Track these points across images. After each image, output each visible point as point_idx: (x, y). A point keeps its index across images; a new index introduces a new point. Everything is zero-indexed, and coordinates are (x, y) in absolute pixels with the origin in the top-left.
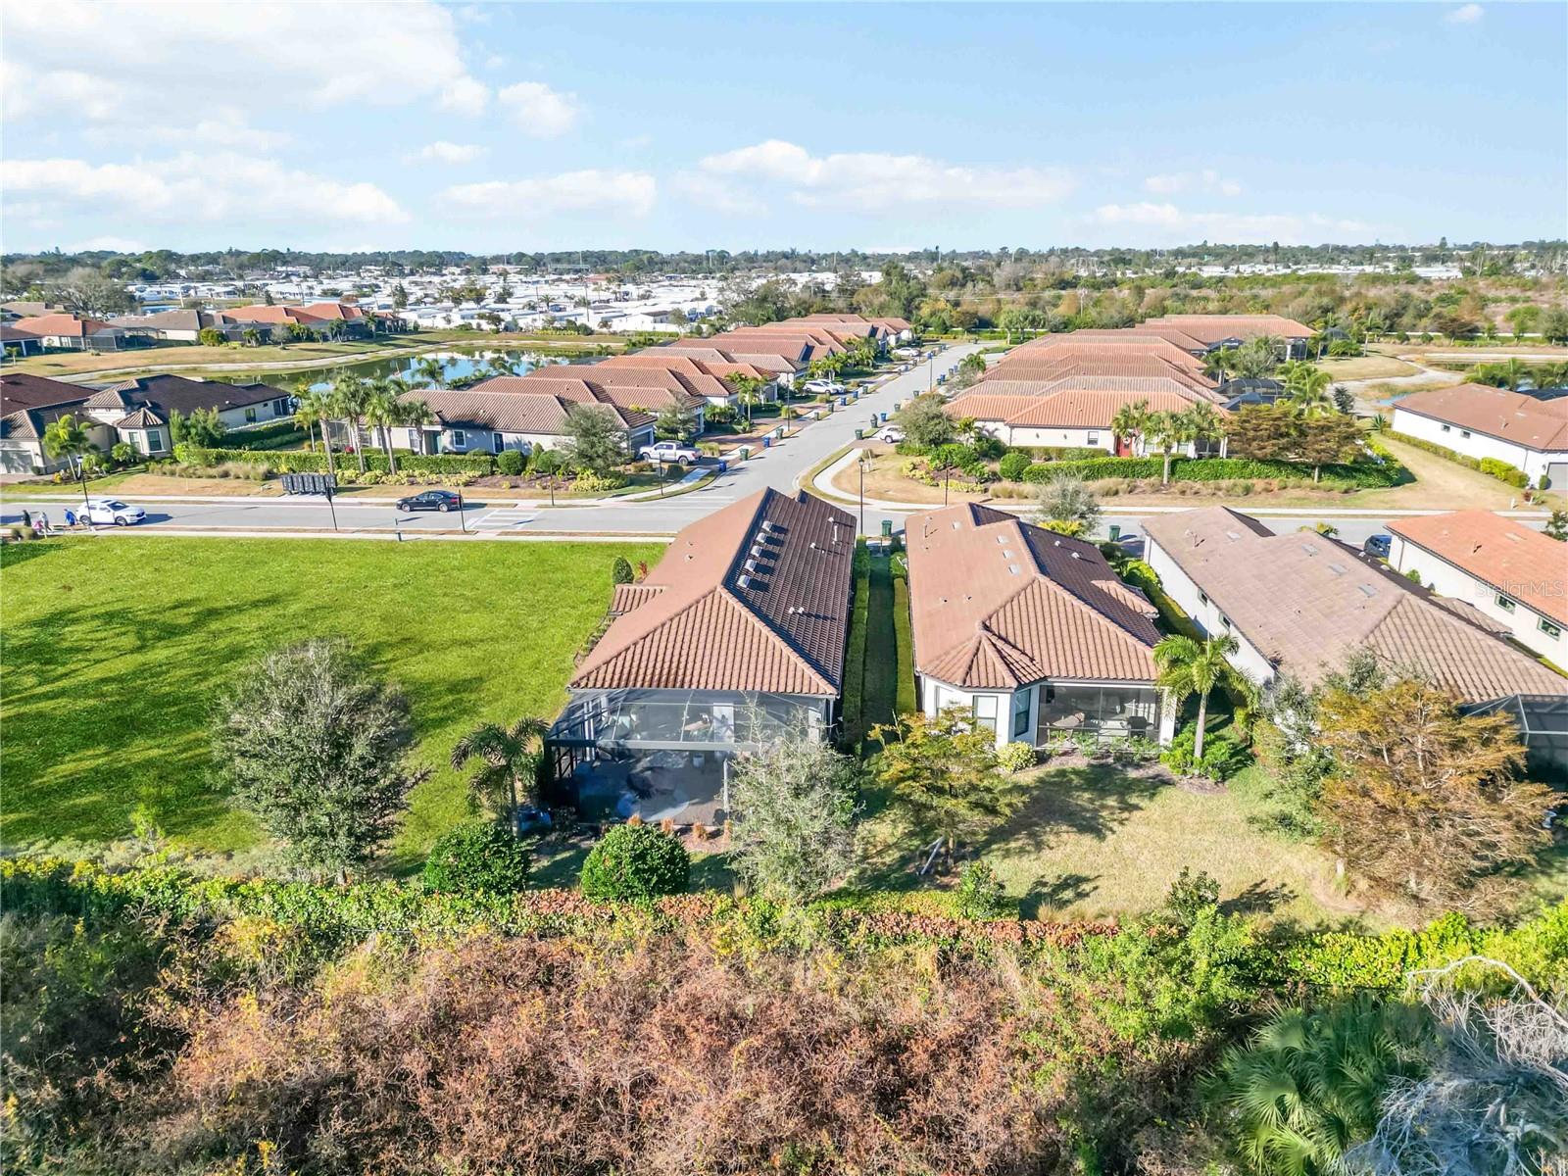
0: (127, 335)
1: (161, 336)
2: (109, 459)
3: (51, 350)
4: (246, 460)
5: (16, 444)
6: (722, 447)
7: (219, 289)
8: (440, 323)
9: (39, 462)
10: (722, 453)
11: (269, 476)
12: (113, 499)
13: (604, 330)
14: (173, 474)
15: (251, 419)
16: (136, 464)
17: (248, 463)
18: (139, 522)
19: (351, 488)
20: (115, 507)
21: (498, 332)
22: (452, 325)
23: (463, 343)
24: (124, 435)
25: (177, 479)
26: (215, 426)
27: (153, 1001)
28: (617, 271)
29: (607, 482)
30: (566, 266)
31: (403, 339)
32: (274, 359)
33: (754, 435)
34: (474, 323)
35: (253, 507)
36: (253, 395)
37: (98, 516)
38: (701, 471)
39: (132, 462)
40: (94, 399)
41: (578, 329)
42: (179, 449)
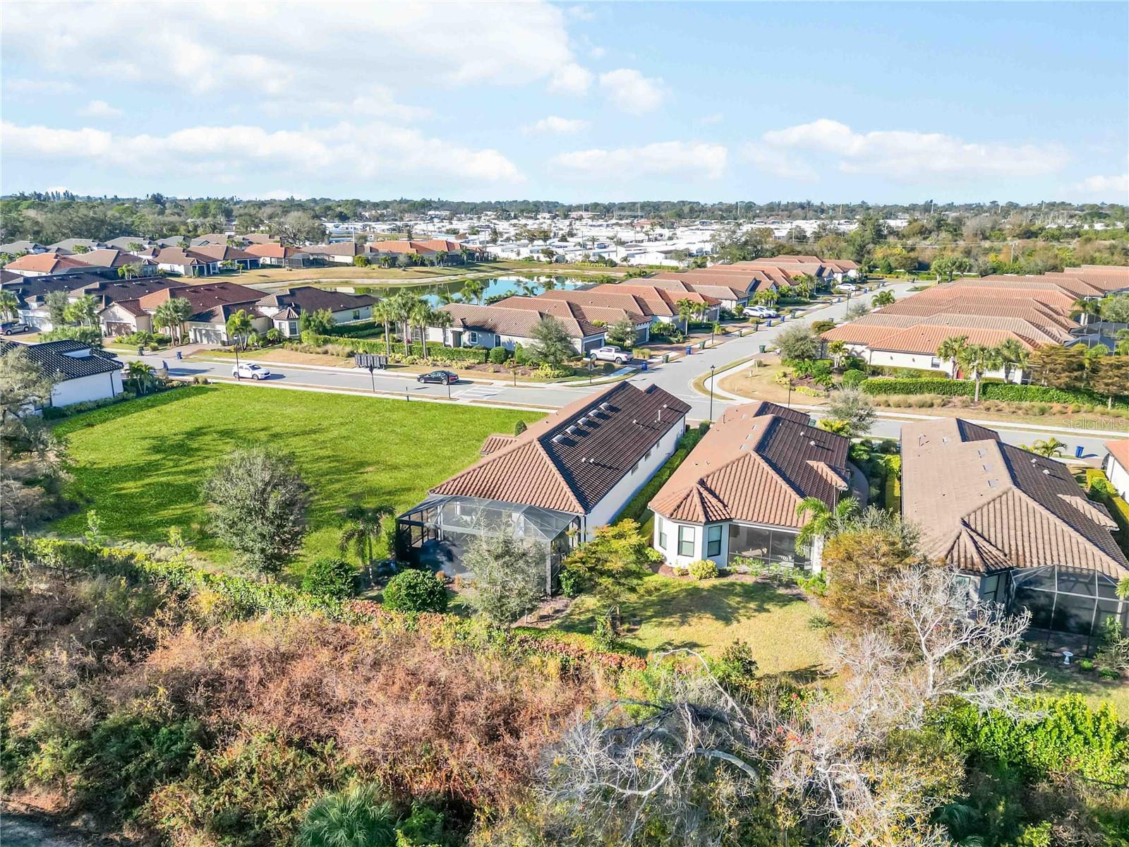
0: (311, 258)
1: (331, 259)
2: (264, 338)
3: (264, 266)
4: (340, 344)
5: (214, 327)
6: (652, 353)
7: (385, 227)
8: (513, 256)
9: (224, 338)
10: (651, 357)
11: (351, 355)
12: (253, 362)
13: (625, 263)
14: (297, 350)
15: (356, 318)
16: (280, 342)
17: (342, 345)
18: (266, 379)
19: (397, 365)
20: (254, 368)
21: (551, 262)
22: (521, 257)
23: (525, 270)
24: (276, 323)
25: (299, 353)
26: (329, 321)
27: (148, 624)
28: (661, 218)
29: (557, 372)
30: (627, 213)
31: (485, 266)
32: (395, 277)
33: (684, 345)
34: (535, 256)
35: (333, 374)
36: (360, 302)
37: (243, 373)
38: (629, 369)
39: (278, 341)
40: (264, 300)
41: (606, 262)
42: (304, 335)
